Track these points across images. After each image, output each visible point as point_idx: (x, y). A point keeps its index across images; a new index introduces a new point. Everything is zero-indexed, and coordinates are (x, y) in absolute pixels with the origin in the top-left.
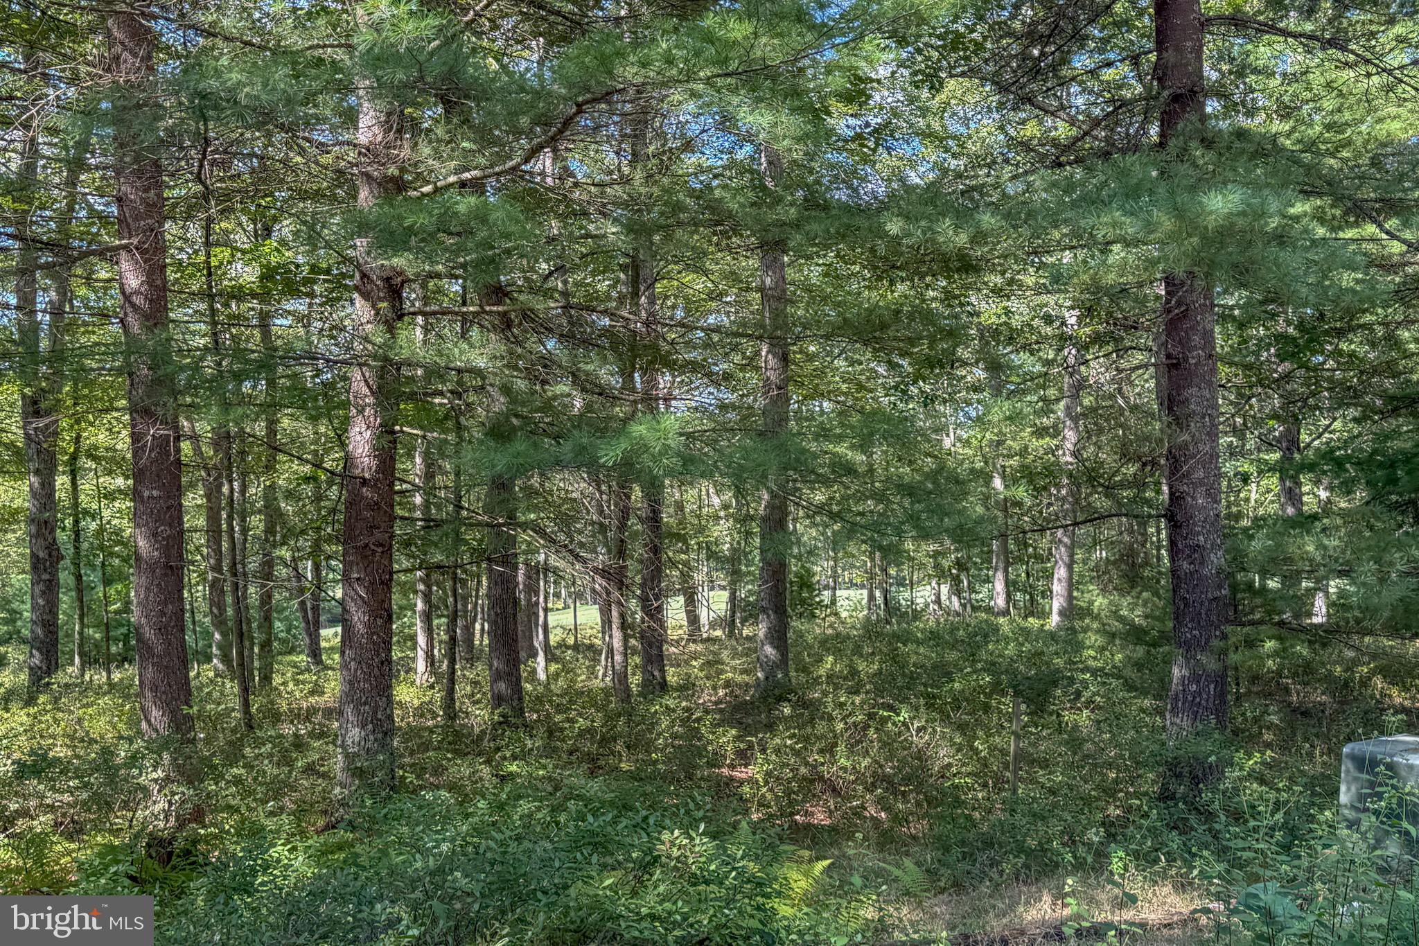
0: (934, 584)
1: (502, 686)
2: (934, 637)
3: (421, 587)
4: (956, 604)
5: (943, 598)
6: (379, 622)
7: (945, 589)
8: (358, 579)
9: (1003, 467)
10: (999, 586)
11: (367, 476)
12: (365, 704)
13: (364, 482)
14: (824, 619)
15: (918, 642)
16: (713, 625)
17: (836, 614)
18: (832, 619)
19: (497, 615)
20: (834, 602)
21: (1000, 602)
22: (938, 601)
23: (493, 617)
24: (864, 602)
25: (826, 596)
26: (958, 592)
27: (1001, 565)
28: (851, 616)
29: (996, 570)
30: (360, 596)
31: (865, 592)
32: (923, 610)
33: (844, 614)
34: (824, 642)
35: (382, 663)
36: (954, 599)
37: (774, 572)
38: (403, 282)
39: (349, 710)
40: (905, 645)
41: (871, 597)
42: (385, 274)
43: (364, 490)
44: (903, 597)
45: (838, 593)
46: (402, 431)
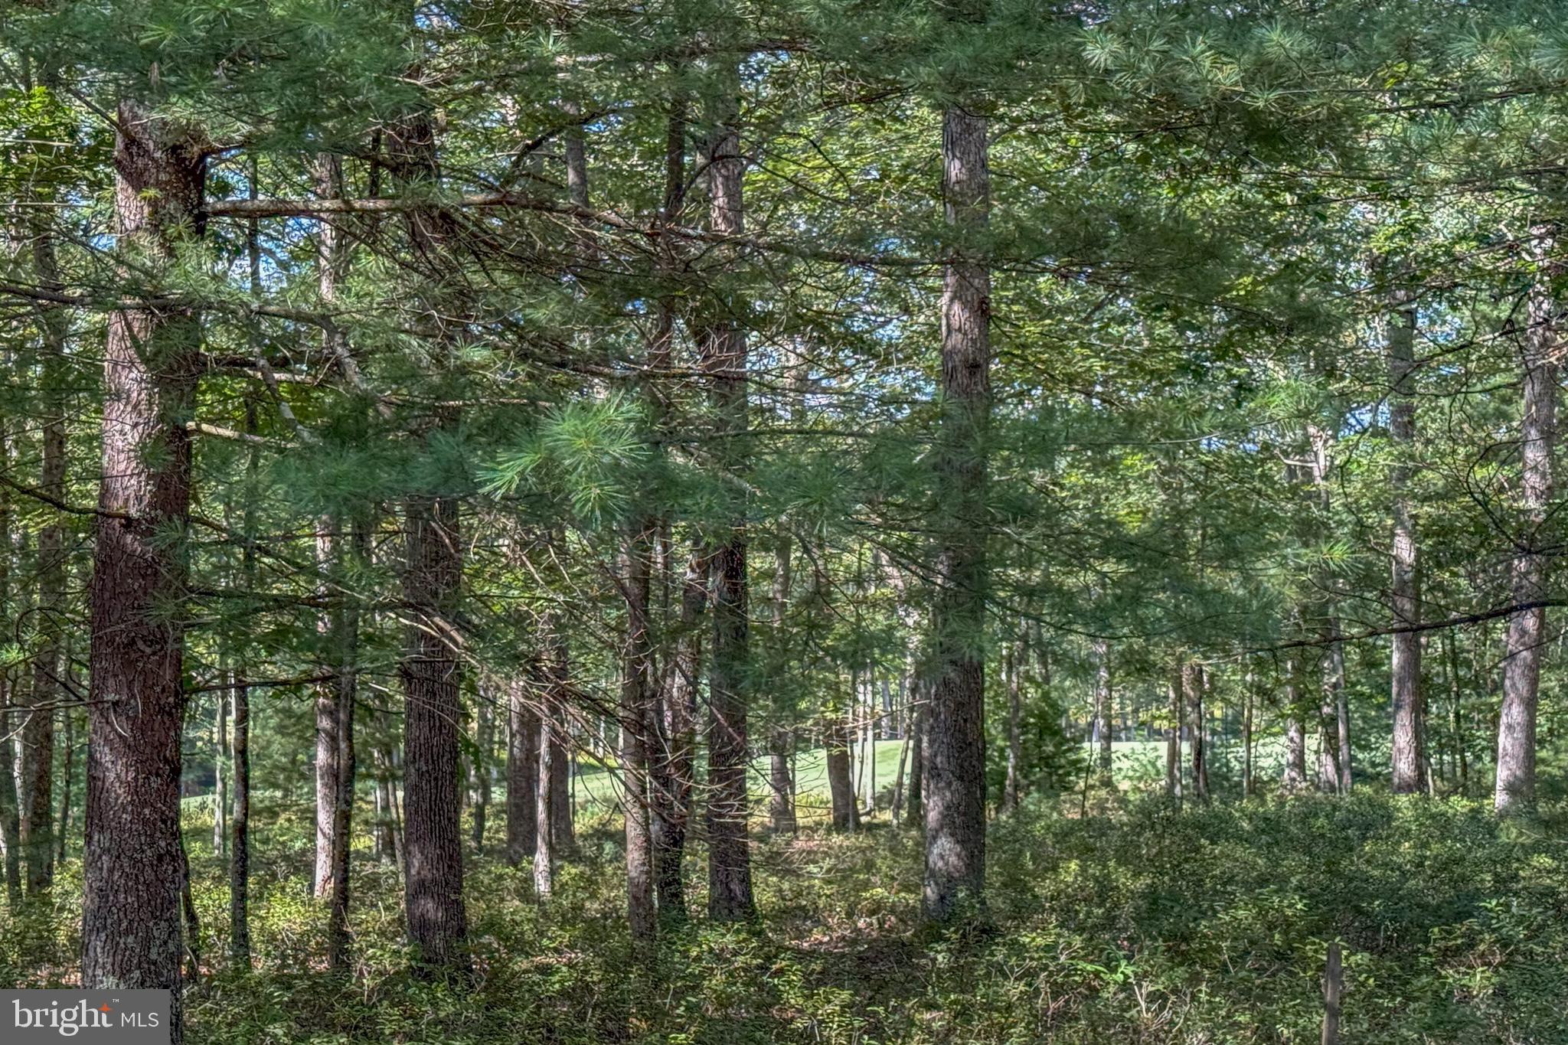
0: (1292, 733)
1: (429, 907)
2: (1270, 827)
3: (325, 723)
4: (1329, 770)
5: (1310, 758)
6: (155, 782)
7: (1313, 742)
8: (116, 704)
9: (1415, 517)
10: (1403, 736)
11: (133, 512)
12: (127, 932)
13: (129, 523)
14: (1083, 793)
15: (1241, 838)
16: (880, 801)
17: (1107, 783)
18: (1103, 793)
19: (421, 774)
20: (1106, 761)
21: (1405, 767)
22: (1299, 764)
23: (413, 778)
24: (1162, 763)
25: (1091, 749)
26: (1333, 750)
27: (1408, 699)
28: (1137, 789)
29: (1398, 707)
30: (120, 736)
31: (1163, 747)
32: (1272, 779)
33: (1124, 785)
34: (1064, 834)
35: (160, 858)
36: (1327, 760)
37: (960, 705)
38: (203, 156)
39: (97, 944)
40: (1213, 842)
41: (1174, 755)
42: (170, 140)
43: (129, 538)
44: (1235, 754)
45: (1114, 746)
46: (199, 431)
